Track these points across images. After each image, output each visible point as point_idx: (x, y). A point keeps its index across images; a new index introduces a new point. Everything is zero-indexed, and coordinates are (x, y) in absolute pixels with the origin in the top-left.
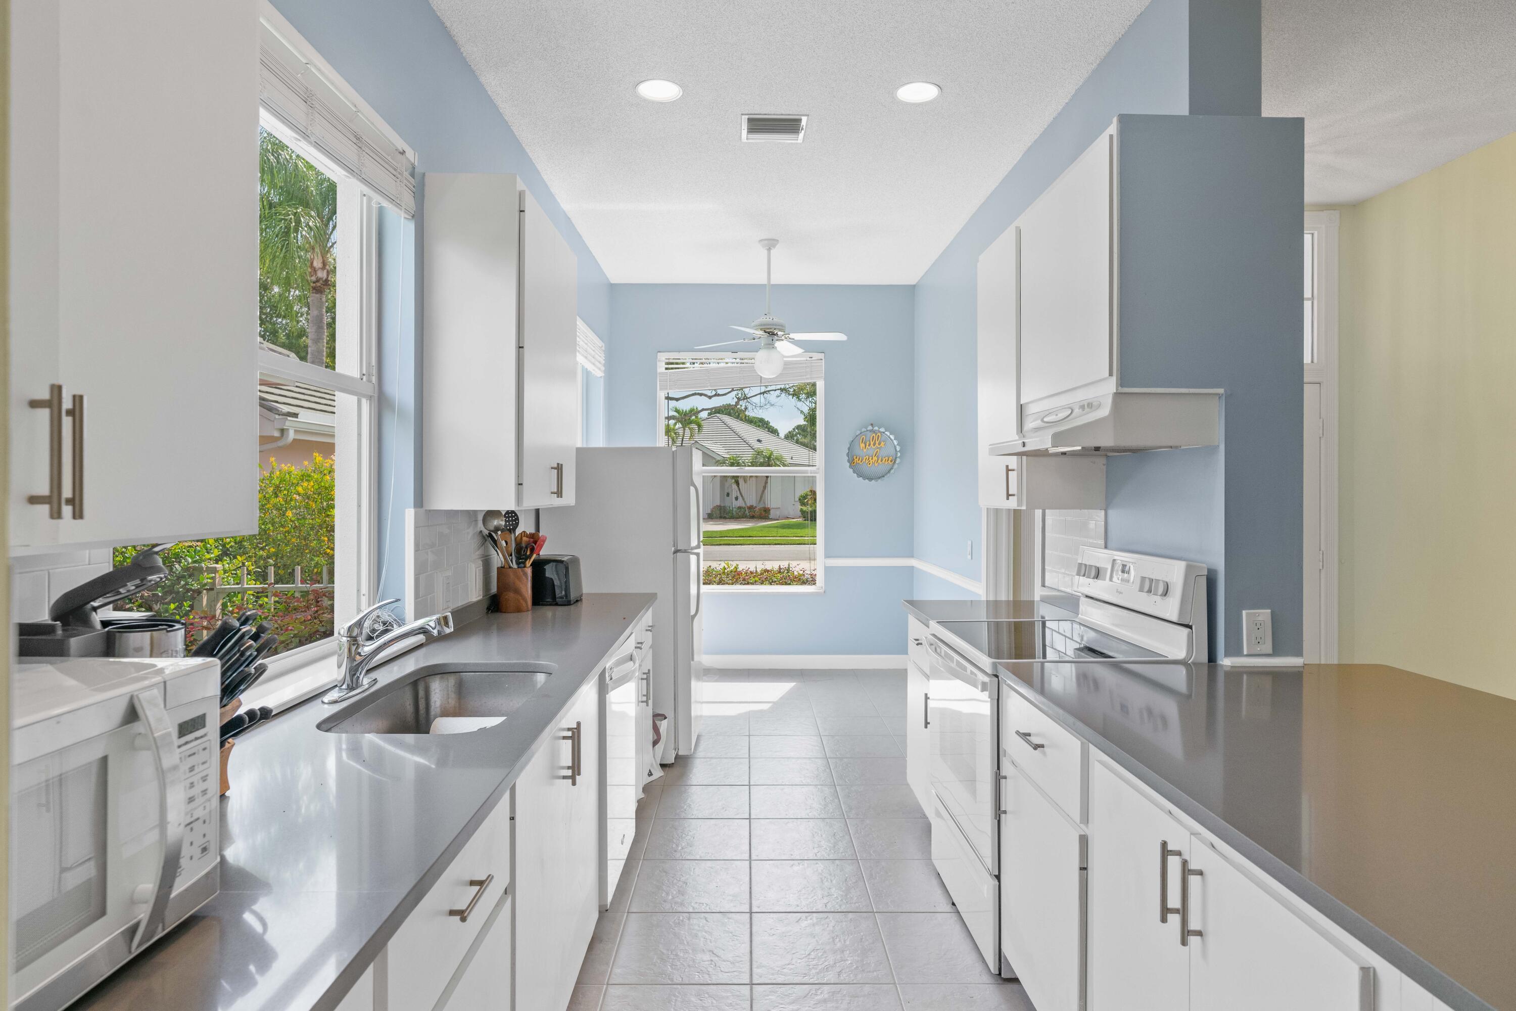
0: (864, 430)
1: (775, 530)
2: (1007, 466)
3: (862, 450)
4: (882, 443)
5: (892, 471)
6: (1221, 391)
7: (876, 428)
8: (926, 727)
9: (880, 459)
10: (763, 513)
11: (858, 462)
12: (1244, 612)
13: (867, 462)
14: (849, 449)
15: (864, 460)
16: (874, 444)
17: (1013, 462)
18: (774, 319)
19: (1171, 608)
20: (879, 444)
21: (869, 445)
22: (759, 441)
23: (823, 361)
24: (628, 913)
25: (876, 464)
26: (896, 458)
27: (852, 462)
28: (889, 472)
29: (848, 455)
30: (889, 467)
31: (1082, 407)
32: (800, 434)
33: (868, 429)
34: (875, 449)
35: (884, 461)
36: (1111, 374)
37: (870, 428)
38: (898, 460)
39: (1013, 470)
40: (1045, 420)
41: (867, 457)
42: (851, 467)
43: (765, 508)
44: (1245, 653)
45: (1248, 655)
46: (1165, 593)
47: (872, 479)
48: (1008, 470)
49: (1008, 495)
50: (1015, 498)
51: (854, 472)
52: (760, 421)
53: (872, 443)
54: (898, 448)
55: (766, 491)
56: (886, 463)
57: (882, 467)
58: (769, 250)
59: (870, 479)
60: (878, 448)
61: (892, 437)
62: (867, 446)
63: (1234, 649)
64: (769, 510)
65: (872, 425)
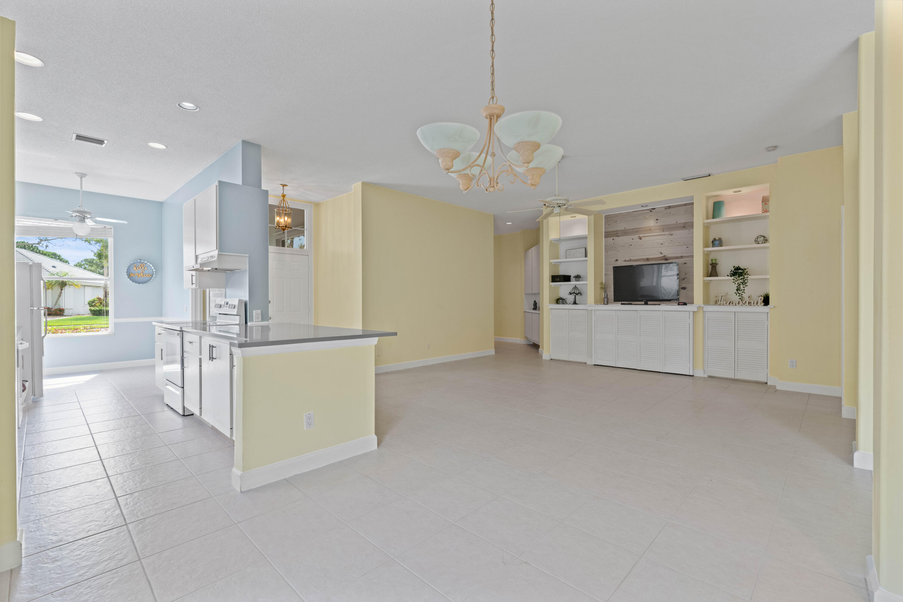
0: (135, 262)
1: (71, 321)
2: (192, 275)
3: (134, 270)
4: (146, 268)
5: (151, 280)
6: (248, 255)
7: (142, 261)
8: (162, 360)
9: (145, 275)
10: (59, 312)
11: (132, 276)
12: (254, 311)
13: (137, 276)
14: (127, 270)
15: (136, 275)
16: (141, 268)
17: (194, 273)
18: (85, 210)
19: (235, 312)
20: (144, 268)
21: (139, 269)
22: (54, 267)
23: (112, 229)
24: (26, 434)
25: (142, 277)
26: (153, 274)
27: (129, 276)
28: (149, 280)
29: (127, 272)
30: (149, 278)
31: (210, 257)
32: (87, 264)
33: (138, 261)
34: (142, 270)
35: (146, 276)
36: (217, 249)
37: (139, 261)
38: (154, 276)
39: (194, 276)
40: (202, 260)
41: (138, 274)
42: (128, 277)
43: (60, 309)
44: (254, 321)
45: (255, 322)
46: (234, 308)
47: (140, 283)
48: (192, 276)
49: (192, 284)
50: (195, 284)
51: (130, 280)
52: (53, 255)
53: (140, 268)
54: (154, 270)
55: (61, 298)
56: (148, 276)
57: (146, 278)
58: (81, 178)
59: (139, 283)
60: (143, 270)
61: (151, 265)
62: (138, 269)
63: (252, 320)
64: (64, 310)
65: (140, 260)
